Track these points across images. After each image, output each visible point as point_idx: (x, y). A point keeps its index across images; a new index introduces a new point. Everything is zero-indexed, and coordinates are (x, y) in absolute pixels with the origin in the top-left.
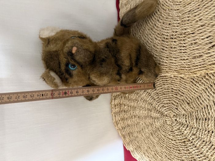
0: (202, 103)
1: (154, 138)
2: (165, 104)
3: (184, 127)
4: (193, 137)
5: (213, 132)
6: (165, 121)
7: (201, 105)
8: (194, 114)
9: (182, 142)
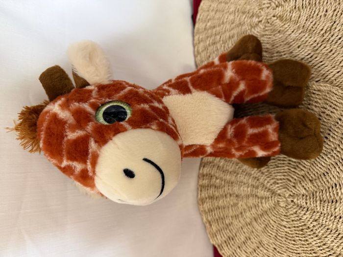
0: (329, 180)
1: (258, 225)
2: (278, 180)
3: (302, 210)
4: (315, 223)
5: (340, 218)
6: (276, 201)
7: (327, 184)
8: (318, 194)
9: (299, 229)
